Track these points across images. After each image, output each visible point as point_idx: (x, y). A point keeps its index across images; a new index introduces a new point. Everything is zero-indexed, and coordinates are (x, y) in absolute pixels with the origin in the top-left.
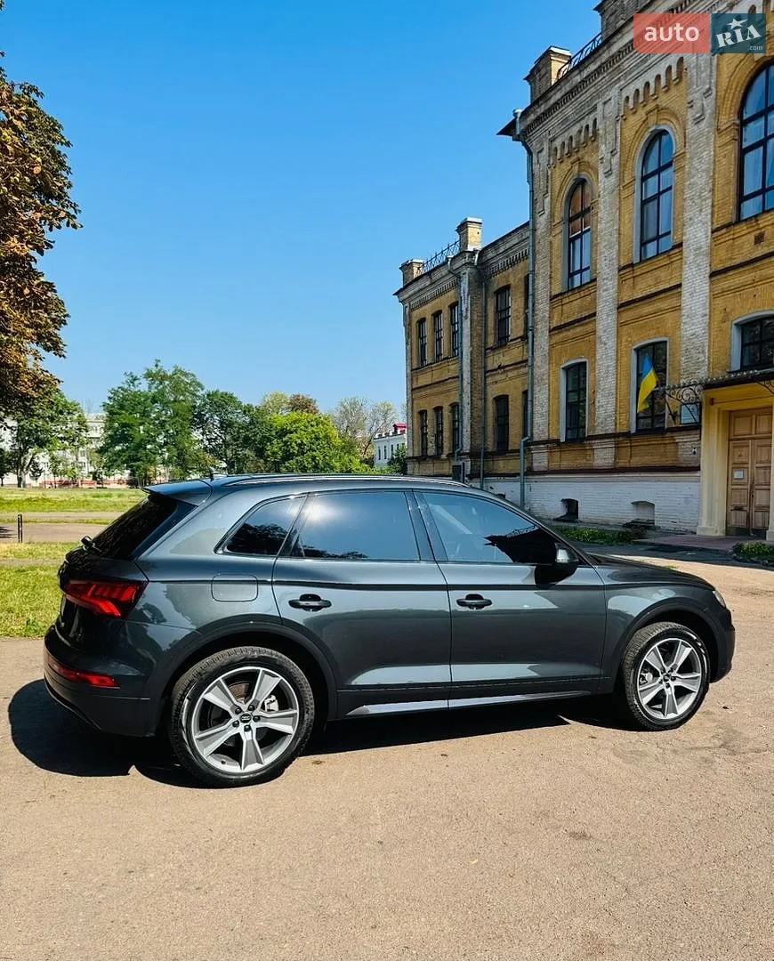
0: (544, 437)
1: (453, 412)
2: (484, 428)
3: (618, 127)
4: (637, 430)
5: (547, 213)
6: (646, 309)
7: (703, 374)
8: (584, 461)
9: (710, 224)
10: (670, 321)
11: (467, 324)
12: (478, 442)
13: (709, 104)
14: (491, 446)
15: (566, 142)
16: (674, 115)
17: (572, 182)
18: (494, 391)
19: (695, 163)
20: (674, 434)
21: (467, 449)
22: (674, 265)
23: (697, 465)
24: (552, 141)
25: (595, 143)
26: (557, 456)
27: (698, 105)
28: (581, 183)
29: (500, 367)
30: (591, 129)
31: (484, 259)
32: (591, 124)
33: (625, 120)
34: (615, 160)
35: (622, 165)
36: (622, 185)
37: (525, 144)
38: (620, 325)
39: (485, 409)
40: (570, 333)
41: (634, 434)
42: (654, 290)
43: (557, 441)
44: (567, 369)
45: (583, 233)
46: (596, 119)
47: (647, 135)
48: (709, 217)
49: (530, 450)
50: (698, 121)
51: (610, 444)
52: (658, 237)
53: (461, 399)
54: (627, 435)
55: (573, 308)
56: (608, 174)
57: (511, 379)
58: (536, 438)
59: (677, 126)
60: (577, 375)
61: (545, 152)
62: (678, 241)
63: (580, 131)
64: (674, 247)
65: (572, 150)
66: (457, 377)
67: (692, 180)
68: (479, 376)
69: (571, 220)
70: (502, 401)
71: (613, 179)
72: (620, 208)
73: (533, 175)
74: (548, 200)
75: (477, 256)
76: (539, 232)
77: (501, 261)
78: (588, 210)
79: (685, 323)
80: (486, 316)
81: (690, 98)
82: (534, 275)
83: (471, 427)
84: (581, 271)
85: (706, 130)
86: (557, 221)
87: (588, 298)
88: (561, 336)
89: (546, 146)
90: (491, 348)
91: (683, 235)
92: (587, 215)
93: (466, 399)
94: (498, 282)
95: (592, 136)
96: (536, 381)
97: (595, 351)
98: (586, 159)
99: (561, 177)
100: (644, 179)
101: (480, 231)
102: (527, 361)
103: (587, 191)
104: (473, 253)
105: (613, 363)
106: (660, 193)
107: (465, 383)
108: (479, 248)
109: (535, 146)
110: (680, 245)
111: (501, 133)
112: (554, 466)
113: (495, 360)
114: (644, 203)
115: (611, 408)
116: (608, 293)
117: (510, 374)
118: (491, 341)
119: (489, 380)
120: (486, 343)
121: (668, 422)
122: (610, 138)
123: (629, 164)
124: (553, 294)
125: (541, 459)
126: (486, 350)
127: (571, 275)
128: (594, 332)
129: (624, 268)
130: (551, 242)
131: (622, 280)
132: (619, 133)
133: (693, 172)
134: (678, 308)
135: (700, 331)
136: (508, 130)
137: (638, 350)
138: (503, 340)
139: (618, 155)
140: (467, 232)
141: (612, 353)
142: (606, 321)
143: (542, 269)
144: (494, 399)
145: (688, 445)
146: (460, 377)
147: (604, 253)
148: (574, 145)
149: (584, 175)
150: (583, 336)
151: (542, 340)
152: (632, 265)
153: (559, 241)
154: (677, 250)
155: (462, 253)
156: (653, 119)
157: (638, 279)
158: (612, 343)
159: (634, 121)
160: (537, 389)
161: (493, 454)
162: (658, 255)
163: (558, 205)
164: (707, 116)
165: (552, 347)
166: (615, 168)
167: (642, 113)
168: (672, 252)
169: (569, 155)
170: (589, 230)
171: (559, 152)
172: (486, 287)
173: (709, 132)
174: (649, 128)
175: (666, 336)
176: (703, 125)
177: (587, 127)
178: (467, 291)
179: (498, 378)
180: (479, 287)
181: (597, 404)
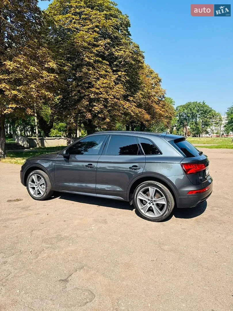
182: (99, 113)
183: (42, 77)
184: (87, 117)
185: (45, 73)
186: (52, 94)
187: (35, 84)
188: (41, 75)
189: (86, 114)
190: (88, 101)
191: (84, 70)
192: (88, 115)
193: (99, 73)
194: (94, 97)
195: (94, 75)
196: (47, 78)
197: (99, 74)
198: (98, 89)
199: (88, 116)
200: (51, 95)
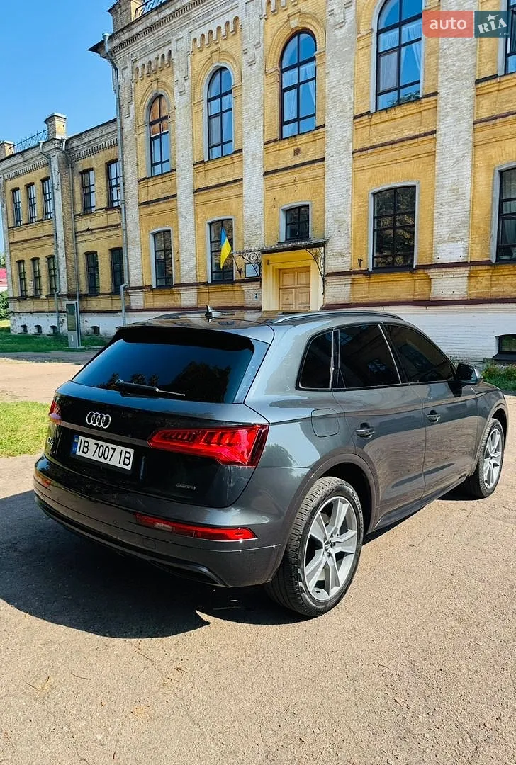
0: (140, 284)
1: (49, 262)
2: (78, 276)
3: (189, 60)
4: (212, 281)
5: (132, 116)
6: (216, 194)
7: (260, 243)
8: (173, 302)
9: (262, 138)
10: (234, 205)
11: (58, 195)
12: (73, 286)
13: (259, 53)
14: (84, 289)
15: (146, 65)
16: (232, 57)
17: (152, 95)
18: (83, 248)
19: (250, 94)
20: (242, 284)
21: (64, 290)
22: (236, 165)
23: (259, 305)
24: (134, 62)
25: (170, 69)
26: (150, 297)
27: (251, 52)
28: (159, 97)
29: (88, 230)
30: (166, 58)
31: (70, 147)
32: (166, 54)
33: (193, 55)
34: (188, 83)
35: (194, 88)
36: (193, 104)
37: (111, 61)
38: (197, 205)
39: (77, 261)
40: (157, 208)
41: (210, 284)
42: (221, 181)
43: (150, 287)
44: (155, 235)
45: (161, 135)
46: (170, 51)
47: (211, 69)
48: (262, 133)
49: (128, 293)
50: (251, 64)
51: (194, 290)
52: (222, 144)
53: (57, 252)
54: (206, 284)
55: (157, 190)
56: (182, 93)
57: (98, 239)
58: (132, 284)
59: (235, 66)
60: (163, 240)
61: (129, 70)
62: (239, 148)
63: (157, 58)
64: (236, 152)
65: (150, 70)
66: (53, 235)
67: (248, 106)
68: (71, 235)
69: (151, 124)
70: (91, 256)
71: (186, 98)
72: (192, 119)
73: (119, 86)
74: (132, 107)
75: (64, 143)
76: (125, 130)
77: (84, 150)
78: (166, 117)
79: (246, 207)
80: (73, 190)
81: (245, 47)
82: (123, 162)
83: (67, 275)
84: (161, 163)
85: (257, 71)
86: (140, 124)
87: (169, 183)
88: (149, 209)
89: (129, 65)
90: (79, 215)
91: (242, 143)
92: (165, 122)
93: (61, 253)
94: (82, 165)
95: (168, 62)
96: (129, 242)
97: (177, 222)
98: (163, 79)
99: (143, 91)
100: (209, 100)
101: (64, 124)
102: (120, 224)
103: (164, 103)
104: (61, 141)
105: (193, 232)
106: (222, 112)
107: (59, 241)
108: (66, 137)
109: (119, 64)
110: (241, 151)
111: (91, 50)
112: (149, 305)
113: (82, 224)
114: (210, 118)
115: (192, 265)
116: (185, 181)
117: (98, 236)
118: (79, 209)
119: (79, 239)
120: (74, 210)
121: (236, 276)
122: (183, 67)
123: (199, 88)
124: (140, 177)
125: (137, 300)
126: (75, 216)
127: (153, 165)
128: (176, 208)
129: (198, 163)
130: (136, 139)
131: (196, 173)
132: (189, 64)
133: (249, 100)
134: (241, 196)
135: (257, 214)
136: (97, 48)
137: (210, 224)
138: (87, 209)
139: (189, 81)
140: (54, 124)
141: (192, 225)
142: (185, 200)
143: (130, 158)
144: (85, 253)
145: (252, 292)
146: (55, 235)
147: (181, 151)
148: (153, 68)
149: (161, 92)
150: (167, 211)
151: (133, 211)
152: (203, 162)
153: (143, 138)
154: (238, 154)
155: (51, 140)
156: (216, 57)
157: (209, 172)
158: (191, 217)
159: (201, 57)
160: (130, 247)
161: (86, 296)
162: (222, 156)
163: (141, 111)
164: (258, 62)
165: (141, 217)
166: (188, 90)
167: (207, 52)
168: (234, 156)
169: (149, 75)
170: (167, 132)
171: (140, 71)
172: (72, 168)
173: (259, 73)
174: (213, 64)
175: (231, 214)
176: (254, 67)
177: (163, 56)
178: (57, 170)
179: (87, 237)
180: (66, 167)
181: (182, 262)
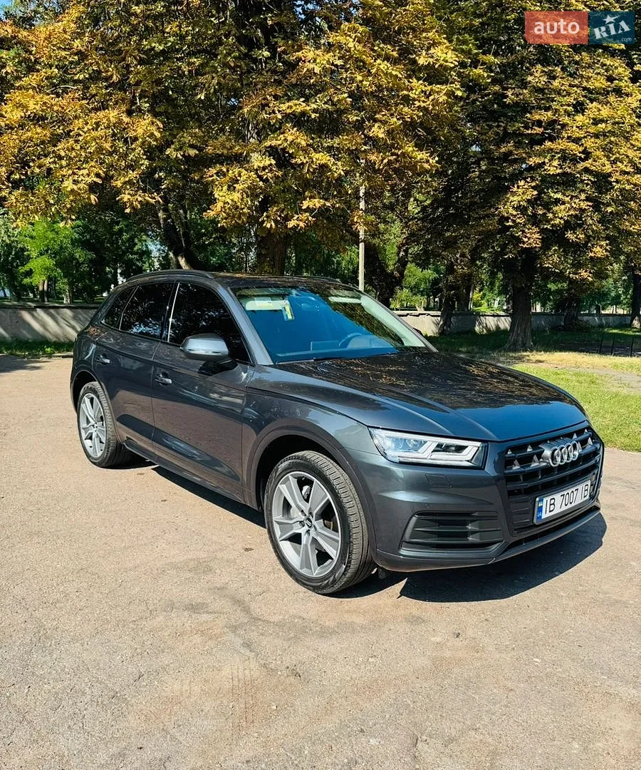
182: (568, 225)
183: (407, 100)
184: (524, 243)
185: (418, 86)
186: (437, 159)
187: (384, 123)
188: (405, 92)
189: (523, 231)
190: (534, 188)
191: (537, 77)
192: (528, 235)
193: (585, 84)
194: (559, 171)
195: (569, 94)
196: (424, 102)
197: (585, 89)
198: (577, 141)
199: (529, 239)
200: (431, 161)
